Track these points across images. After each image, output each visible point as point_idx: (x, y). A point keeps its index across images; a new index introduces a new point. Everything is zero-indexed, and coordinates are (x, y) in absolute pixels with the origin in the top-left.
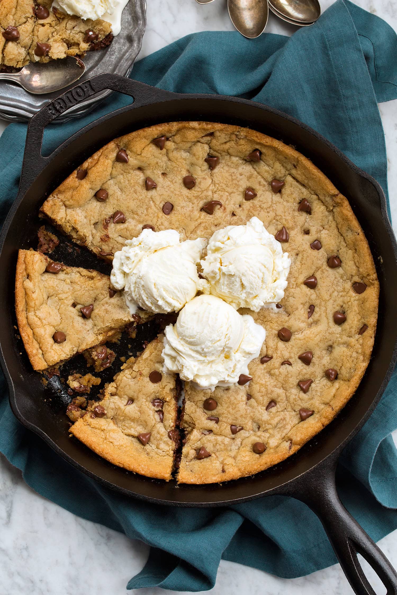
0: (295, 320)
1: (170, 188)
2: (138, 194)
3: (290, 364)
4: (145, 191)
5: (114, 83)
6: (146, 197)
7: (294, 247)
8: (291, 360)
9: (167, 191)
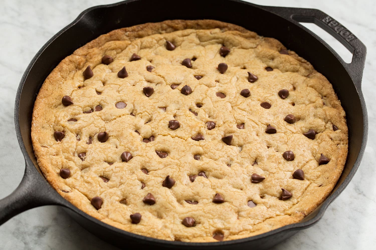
0: (183, 188)
1: (283, 106)
2: (274, 87)
3: (142, 188)
4: (278, 91)
5: (359, 52)
6: (273, 92)
7: (248, 186)
8: (146, 188)
9: (280, 104)
